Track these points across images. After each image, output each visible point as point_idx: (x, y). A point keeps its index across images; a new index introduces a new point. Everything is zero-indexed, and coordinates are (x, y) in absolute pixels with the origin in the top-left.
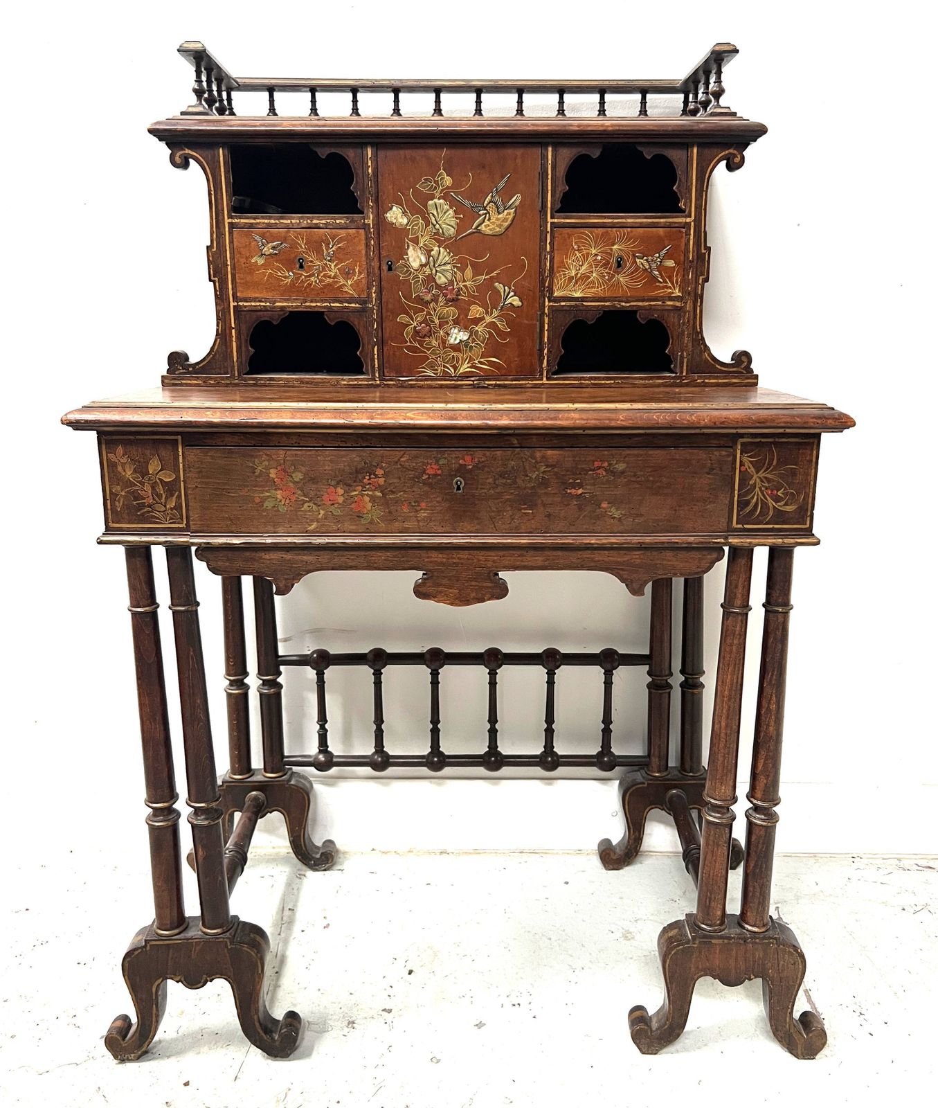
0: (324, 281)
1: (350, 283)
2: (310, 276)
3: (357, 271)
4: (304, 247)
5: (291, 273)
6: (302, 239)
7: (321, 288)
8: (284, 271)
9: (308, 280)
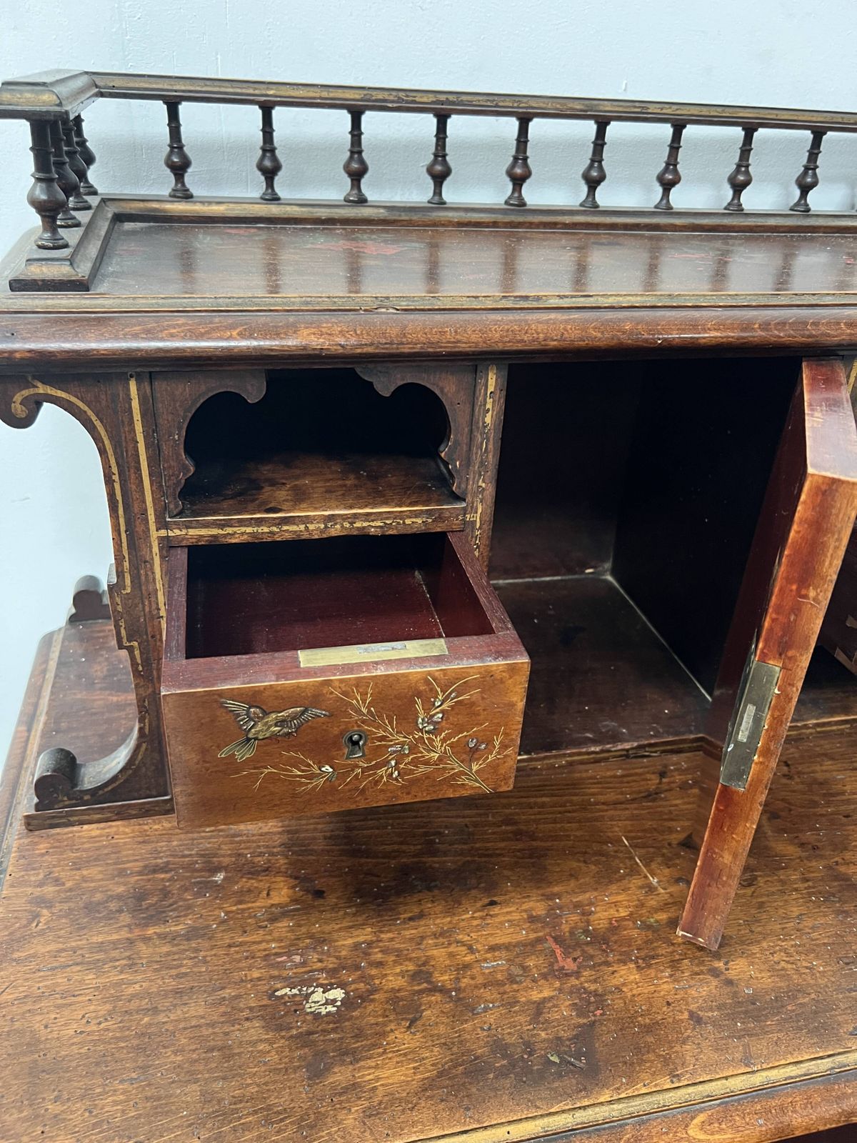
0: (411, 772)
1: (475, 768)
2: (378, 766)
3: (497, 743)
4: (365, 711)
5: (327, 768)
6: (364, 694)
7: (403, 787)
8: (309, 765)
9: (370, 776)
